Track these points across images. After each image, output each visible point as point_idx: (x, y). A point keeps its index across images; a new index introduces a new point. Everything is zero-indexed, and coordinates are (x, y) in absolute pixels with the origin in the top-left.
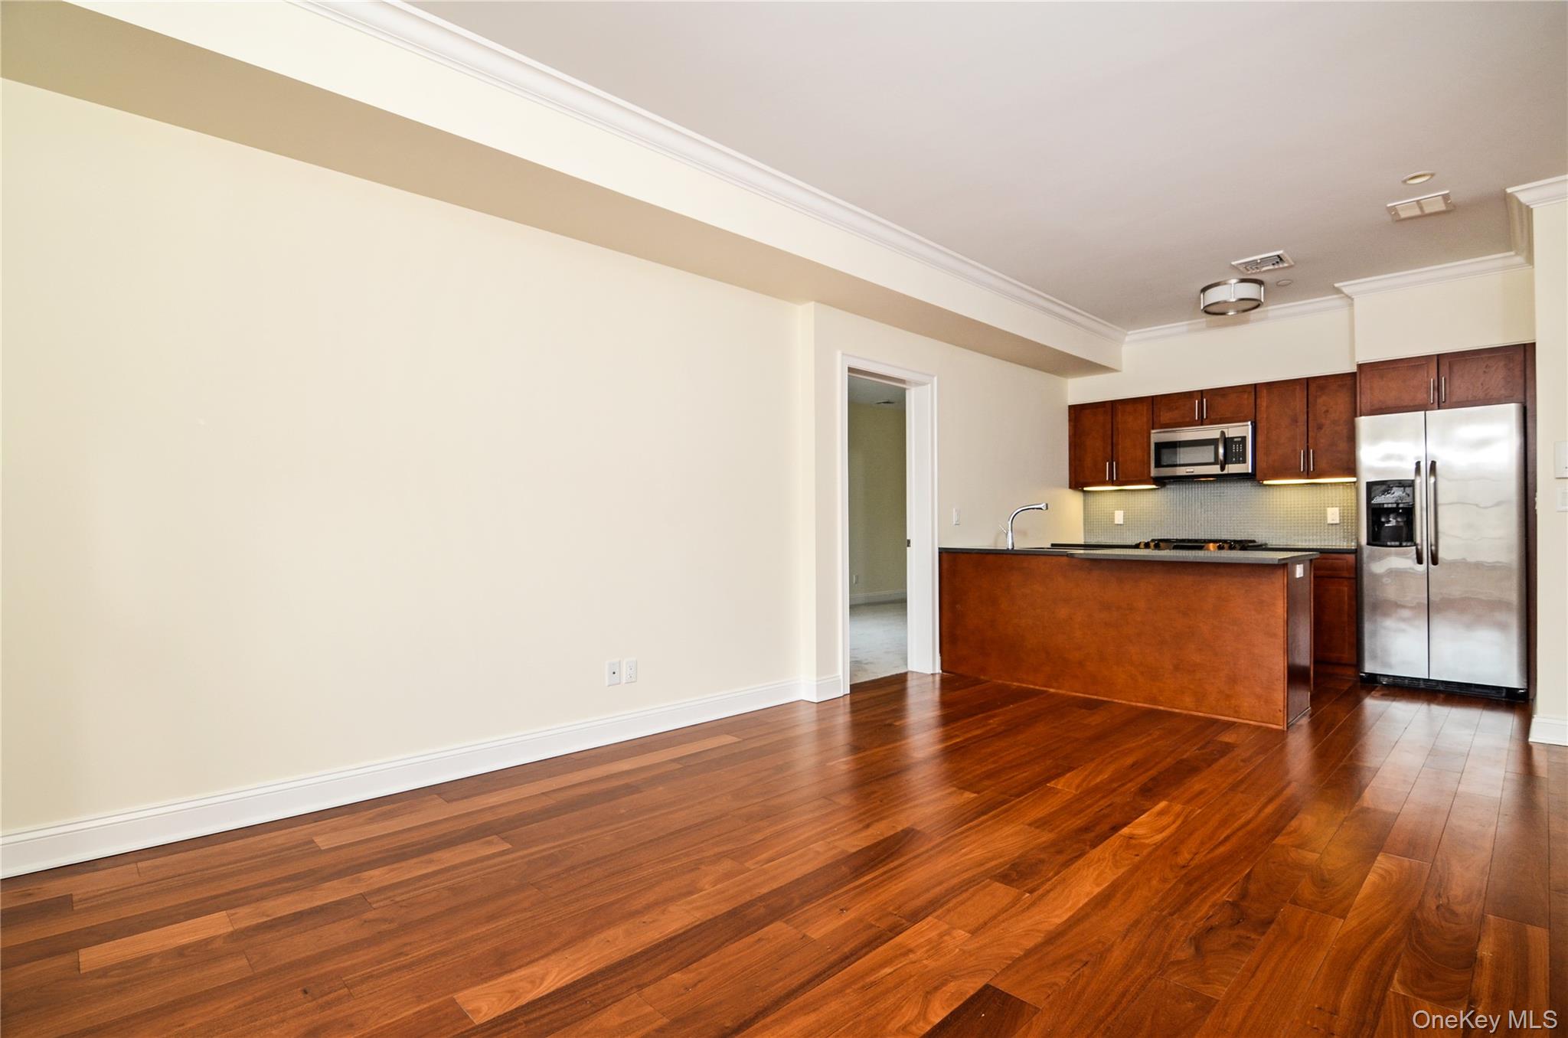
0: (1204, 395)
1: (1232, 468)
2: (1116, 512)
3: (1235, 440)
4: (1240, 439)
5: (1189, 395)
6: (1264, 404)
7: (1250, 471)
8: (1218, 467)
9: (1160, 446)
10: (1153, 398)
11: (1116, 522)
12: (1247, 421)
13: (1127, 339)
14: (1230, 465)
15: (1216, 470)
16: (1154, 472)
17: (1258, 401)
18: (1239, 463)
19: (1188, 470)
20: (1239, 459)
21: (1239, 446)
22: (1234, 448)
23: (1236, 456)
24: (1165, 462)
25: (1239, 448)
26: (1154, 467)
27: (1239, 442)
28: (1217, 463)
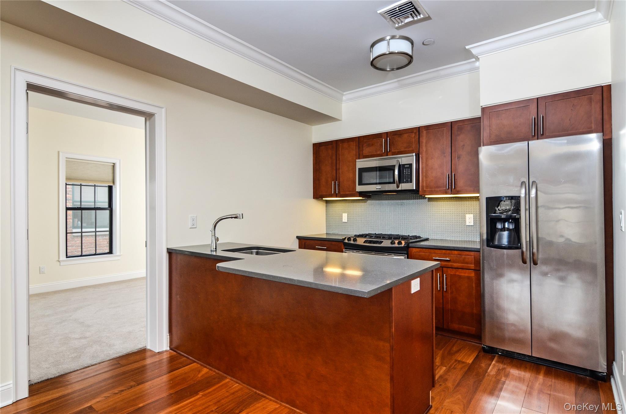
0: (388, 135)
1: (404, 186)
2: (343, 214)
3: (406, 166)
4: (408, 166)
5: (379, 136)
6: (424, 141)
7: (414, 188)
8: (395, 185)
9: (362, 170)
10: (359, 138)
11: (343, 221)
12: (413, 153)
13: (344, 98)
14: (402, 184)
15: (393, 187)
16: (359, 188)
17: (421, 139)
18: (408, 183)
19: (377, 187)
20: (408, 180)
21: (408, 171)
22: (405, 172)
23: (406, 177)
24: (364, 182)
25: (408, 172)
26: (359, 185)
27: (408, 167)
28: (394, 182)
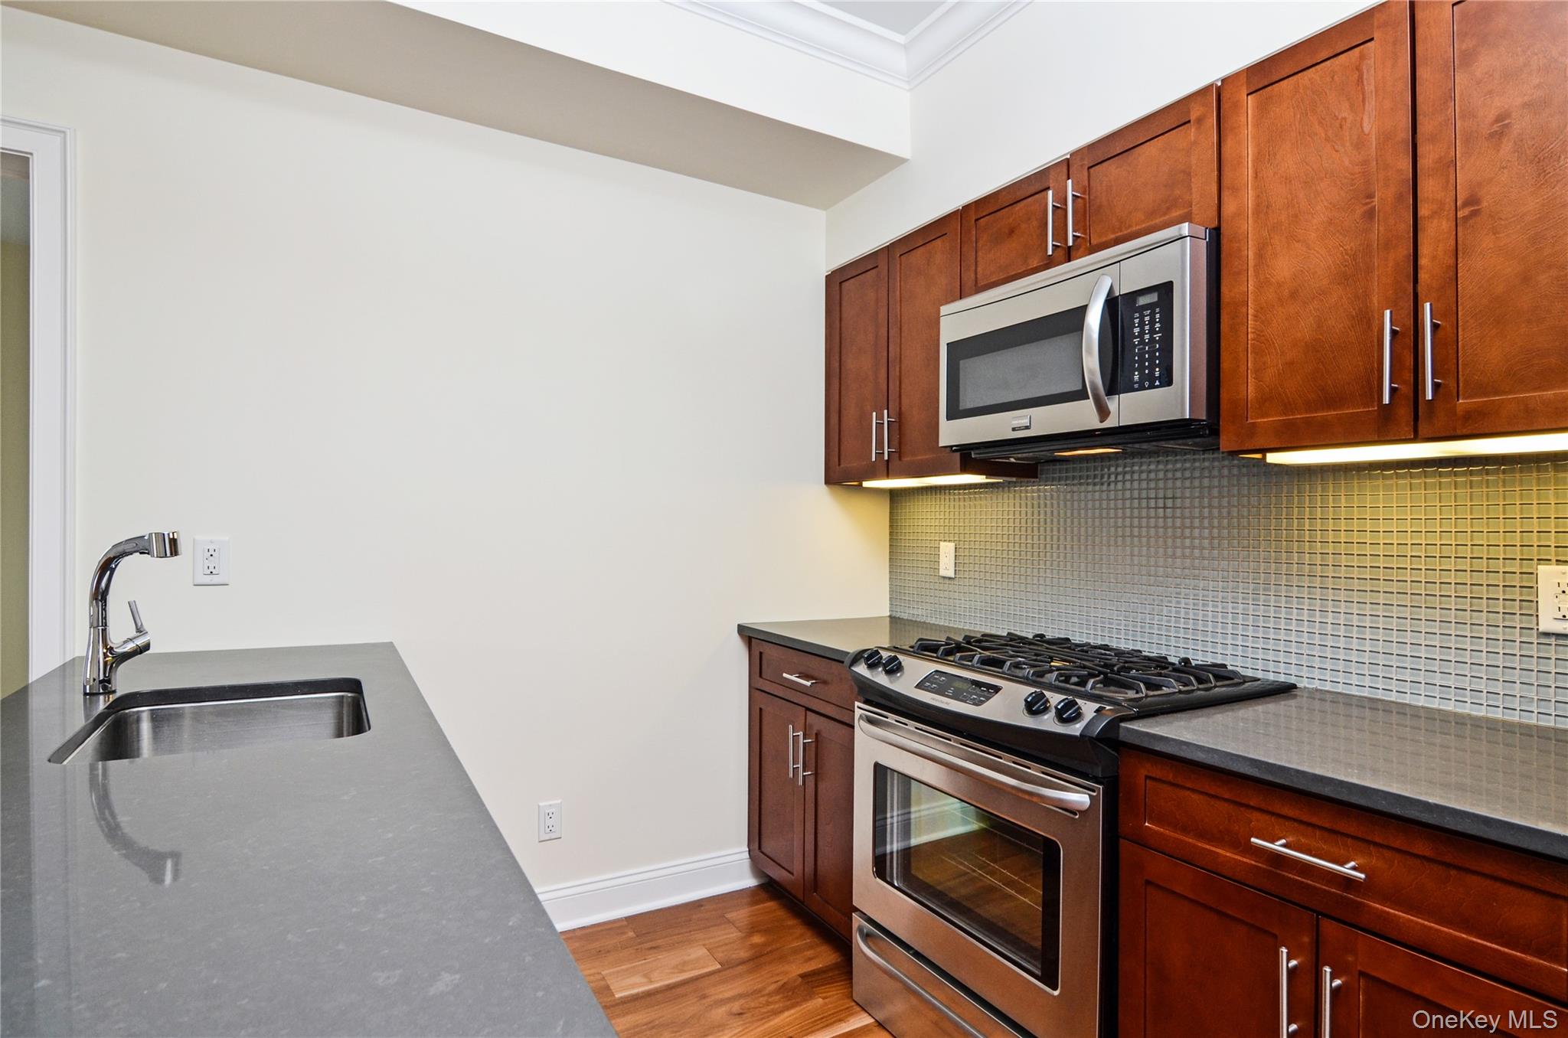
0: (1072, 170)
1: (1132, 407)
2: (939, 544)
3: (1143, 301)
4: (1153, 298)
6: (1249, 153)
7: (1188, 416)
8: (1090, 405)
9: (960, 350)
10: (967, 211)
11: (941, 573)
12: (1180, 223)
14: (1122, 396)
15: (1081, 416)
16: (952, 433)
17: (1230, 145)
18: (1152, 387)
19: (1017, 423)
20: (1152, 372)
21: (1152, 322)
22: (1136, 330)
23: (1142, 360)
24: (967, 402)
25: (1152, 331)
26: (948, 419)
27: (1150, 306)
28: (1080, 395)
